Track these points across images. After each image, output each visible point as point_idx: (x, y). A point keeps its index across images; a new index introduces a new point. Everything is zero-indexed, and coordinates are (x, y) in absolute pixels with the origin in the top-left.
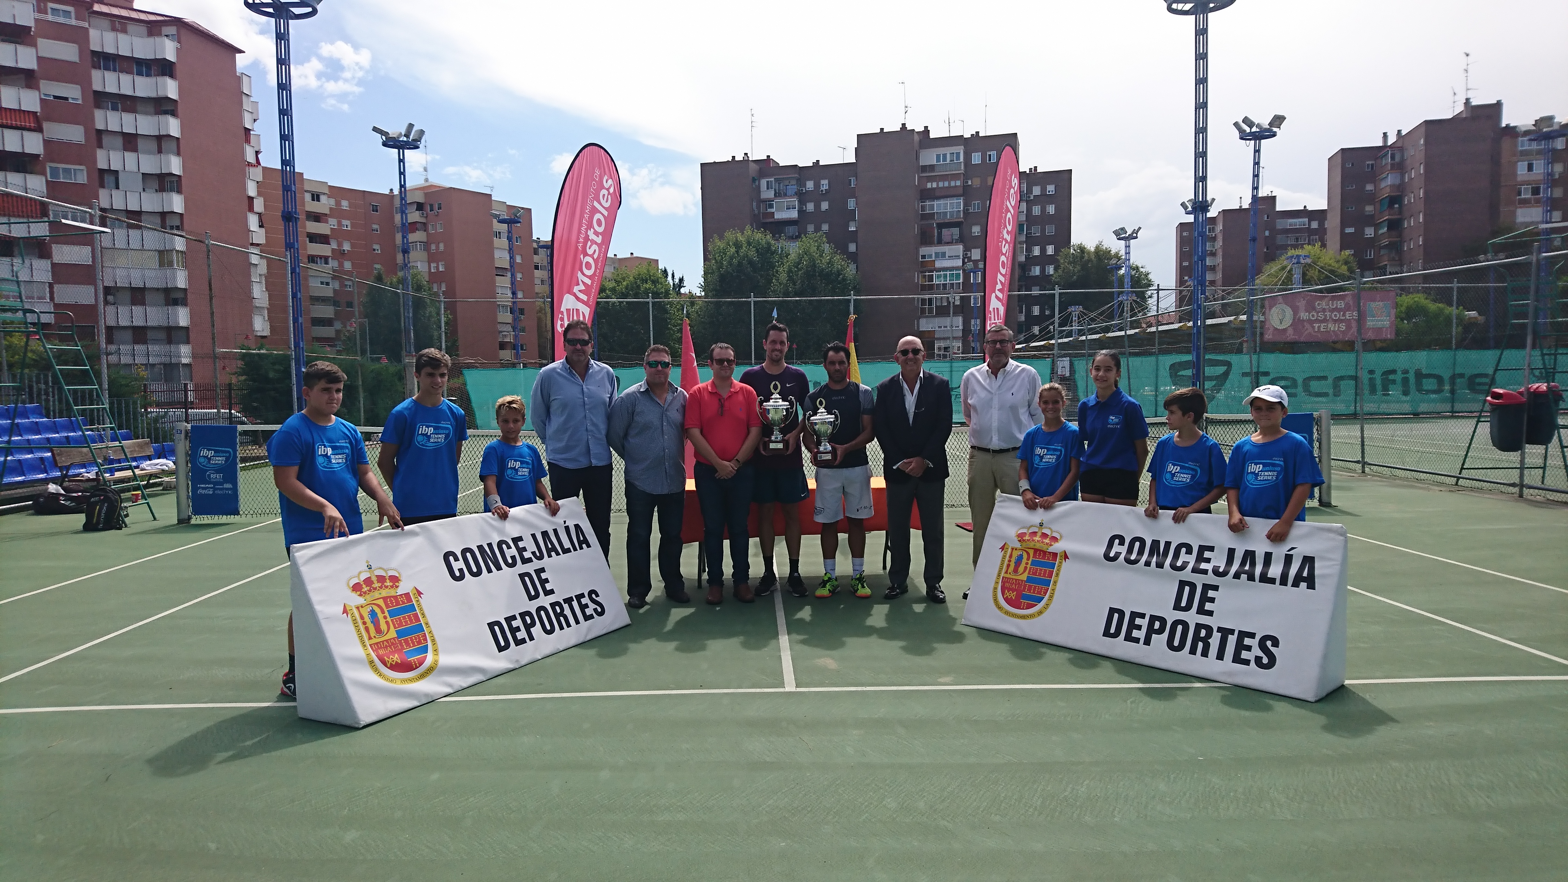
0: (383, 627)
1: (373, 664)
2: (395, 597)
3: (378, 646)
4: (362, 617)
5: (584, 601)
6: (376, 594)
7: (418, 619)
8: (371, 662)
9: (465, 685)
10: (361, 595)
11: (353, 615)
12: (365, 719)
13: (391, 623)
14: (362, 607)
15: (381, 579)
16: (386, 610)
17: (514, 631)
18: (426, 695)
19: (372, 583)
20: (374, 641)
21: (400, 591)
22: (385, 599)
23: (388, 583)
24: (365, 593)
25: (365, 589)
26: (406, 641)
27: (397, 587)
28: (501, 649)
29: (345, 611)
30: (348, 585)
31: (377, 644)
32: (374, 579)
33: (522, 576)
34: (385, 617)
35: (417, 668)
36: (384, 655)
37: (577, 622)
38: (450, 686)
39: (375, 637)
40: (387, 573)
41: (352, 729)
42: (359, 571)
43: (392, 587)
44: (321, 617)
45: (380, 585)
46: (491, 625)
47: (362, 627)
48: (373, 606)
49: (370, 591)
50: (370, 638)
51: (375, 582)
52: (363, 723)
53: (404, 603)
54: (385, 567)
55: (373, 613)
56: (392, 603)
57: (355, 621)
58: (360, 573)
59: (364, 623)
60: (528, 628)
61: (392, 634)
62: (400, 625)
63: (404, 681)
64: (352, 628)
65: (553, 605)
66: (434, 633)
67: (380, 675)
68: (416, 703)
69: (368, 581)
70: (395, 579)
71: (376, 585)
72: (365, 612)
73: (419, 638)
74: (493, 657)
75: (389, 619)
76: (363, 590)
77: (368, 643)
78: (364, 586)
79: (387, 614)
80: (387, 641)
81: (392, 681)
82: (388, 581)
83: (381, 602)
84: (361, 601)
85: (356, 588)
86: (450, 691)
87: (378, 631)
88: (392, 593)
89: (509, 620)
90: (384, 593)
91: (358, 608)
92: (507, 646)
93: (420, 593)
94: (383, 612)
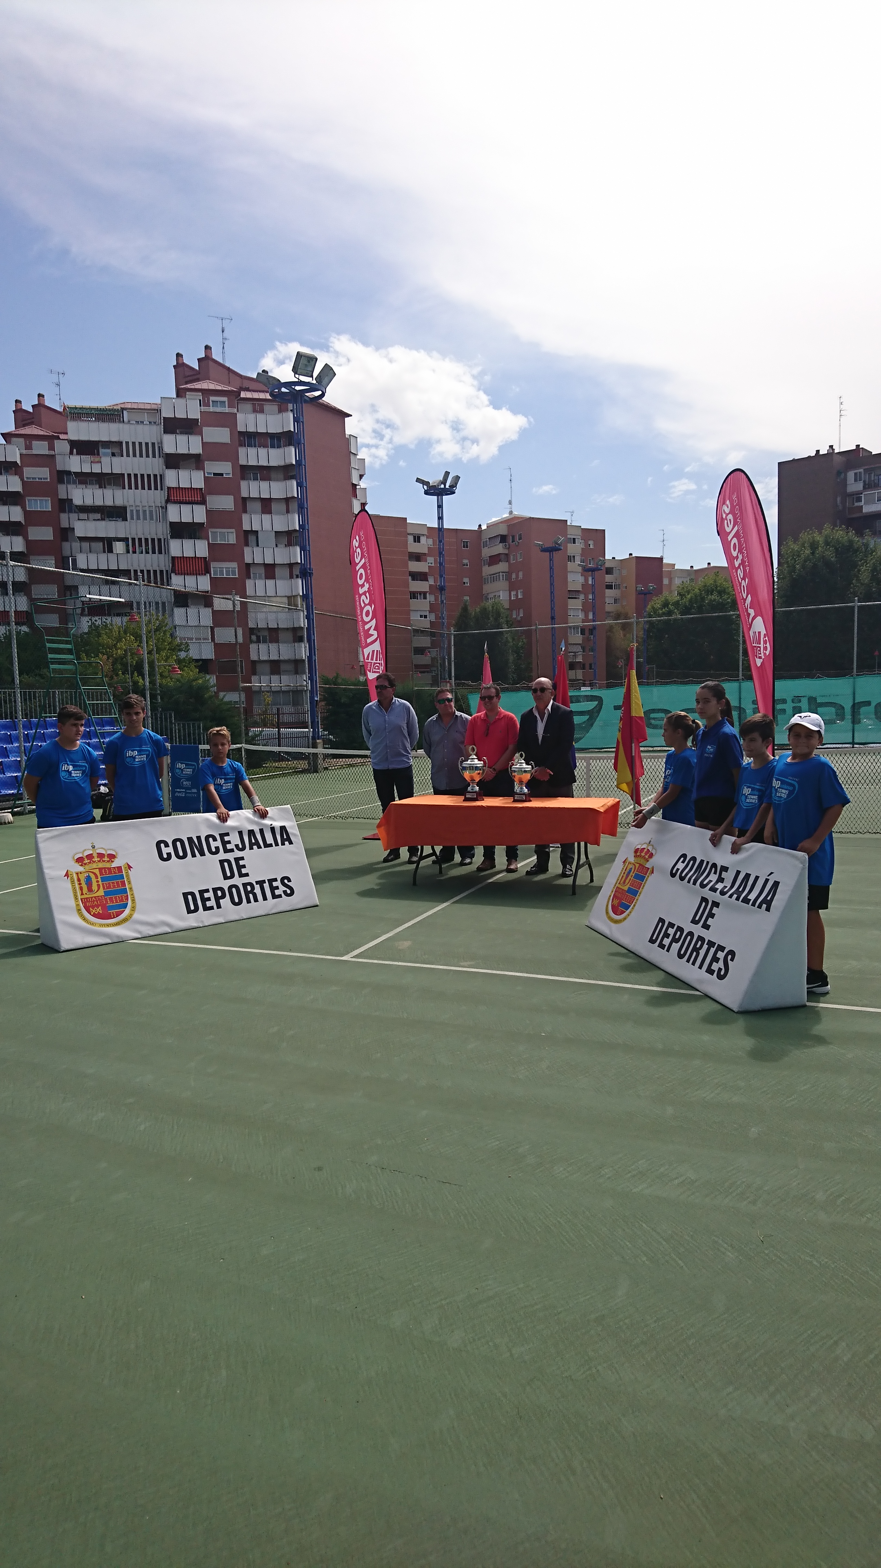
0: (95, 887)
1: (80, 912)
2: (109, 869)
3: (87, 900)
4: (79, 880)
5: (275, 884)
6: (94, 866)
7: (123, 884)
8: (79, 910)
9: (152, 933)
10: (82, 865)
11: (72, 878)
12: (65, 946)
13: (101, 886)
14: (81, 873)
15: (101, 856)
16: (99, 877)
17: (204, 900)
18: (118, 937)
19: (93, 857)
20: (85, 896)
21: (114, 865)
22: (100, 869)
23: (106, 859)
24: (86, 864)
25: (86, 861)
26: (111, 899)
27: (112, 862)
28: (189, 911)
29: (67, 875)
30: (73, 858)
31: (87, 898)
32: (95, 855)
33: (222, 862)
34: (98, 881)
35: (114, 918)
36: (90, 906)
37: (265, 898)
38: (140, 932)
39: (86, 894)
40: (106, 852)
41: (56, 951)
42: (83, 849)
43: (108, 861)
44: (47, 877)
45: (99, 859)
46: (185, 895)
47: (77, 886)
48: (89, 873)
49: (90, 863)
50: (82, 894)
51: (96, 857)
52: (63, 949)
53: (115, 873)
54: (106, 848)
55: (89, 879)
56: (106, 873)
57: (73, 882)
58: (84, 851)
59: (80, 884)
60: (217, 899)
61: (101, 893)
62: (109, 887)
63: (102, 925)
64: (70, 886)
65: (245, 885)
66: (135, 895)
67: (84, 919)
68: (109, 941)
69: (90, 857)
70: (112, 857)
71: (96, 859)
72: (82, 877)
73: (122, 898)
74: (182, 919)
75: (100, 883)
76: (84, 862)
77: (79, 897)
78: (86, 859)
79: (99, 879)
80: (95, 897)
81: (93, 924)
82: (106, 857)
83: (97, 872)
84: (81, 869)
85: (80, 860)
86: (140, 936)
87: (90, 890)
88: (108, 865)
89: (201, 892)
90: (101, 865)
91: (77, 874)
92: (196, 909)
93: (130, 867)
94: (97, 877)
